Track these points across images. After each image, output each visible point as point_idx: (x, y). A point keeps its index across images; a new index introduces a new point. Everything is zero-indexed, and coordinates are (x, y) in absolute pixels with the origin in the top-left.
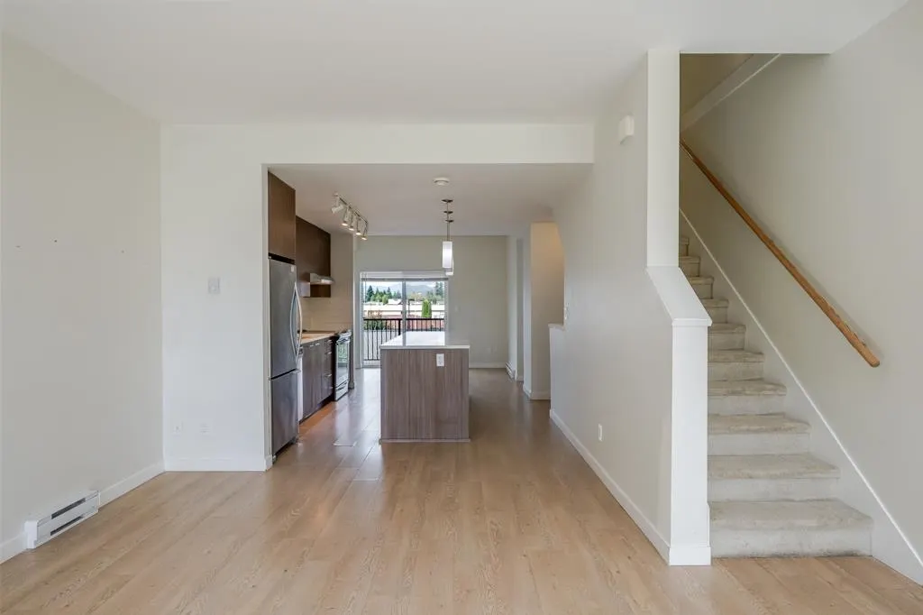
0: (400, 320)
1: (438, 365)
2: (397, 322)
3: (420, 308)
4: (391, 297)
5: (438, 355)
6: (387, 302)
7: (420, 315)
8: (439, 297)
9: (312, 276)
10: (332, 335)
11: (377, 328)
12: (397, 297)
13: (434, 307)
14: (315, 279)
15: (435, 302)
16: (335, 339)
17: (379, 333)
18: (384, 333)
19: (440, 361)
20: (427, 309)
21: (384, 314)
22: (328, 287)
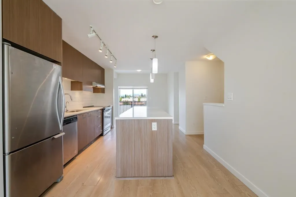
0: (132, 102)
1: (153, 129)
2: (131, 103)
3: (137, 99)
4: (131, 97)
5: (153, 123)
6: (130, 98)
7: (137, 101)
8: (142, 97)
9: (93, 83)
10: (102, 108)
11: (127, 104)
12: (132, 97)
13: (141, 99)
14: (95, 84)
15: (141, 98)
16: (103, 110)
17: (127, 106)
18: (128, 106)
19: (155, 127)
20: (139, 99)
21: (129, 101)
22: (104, 89)
